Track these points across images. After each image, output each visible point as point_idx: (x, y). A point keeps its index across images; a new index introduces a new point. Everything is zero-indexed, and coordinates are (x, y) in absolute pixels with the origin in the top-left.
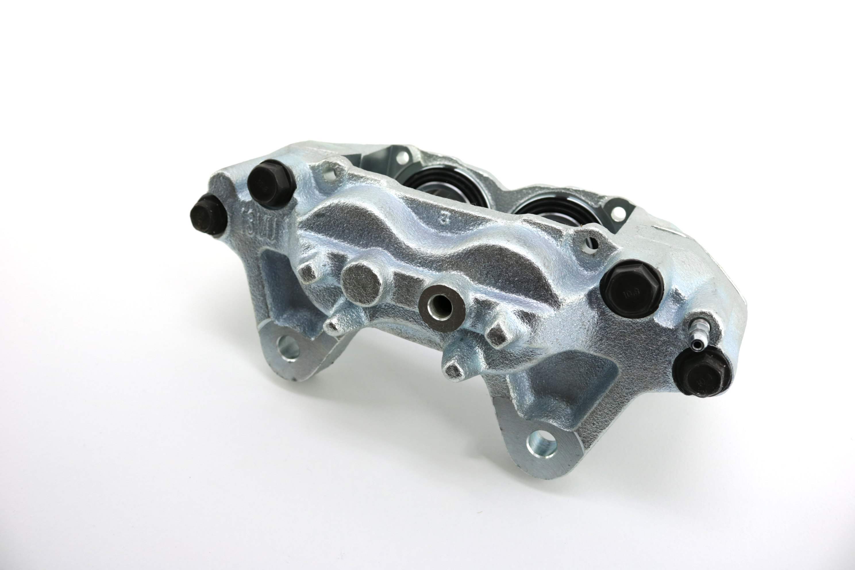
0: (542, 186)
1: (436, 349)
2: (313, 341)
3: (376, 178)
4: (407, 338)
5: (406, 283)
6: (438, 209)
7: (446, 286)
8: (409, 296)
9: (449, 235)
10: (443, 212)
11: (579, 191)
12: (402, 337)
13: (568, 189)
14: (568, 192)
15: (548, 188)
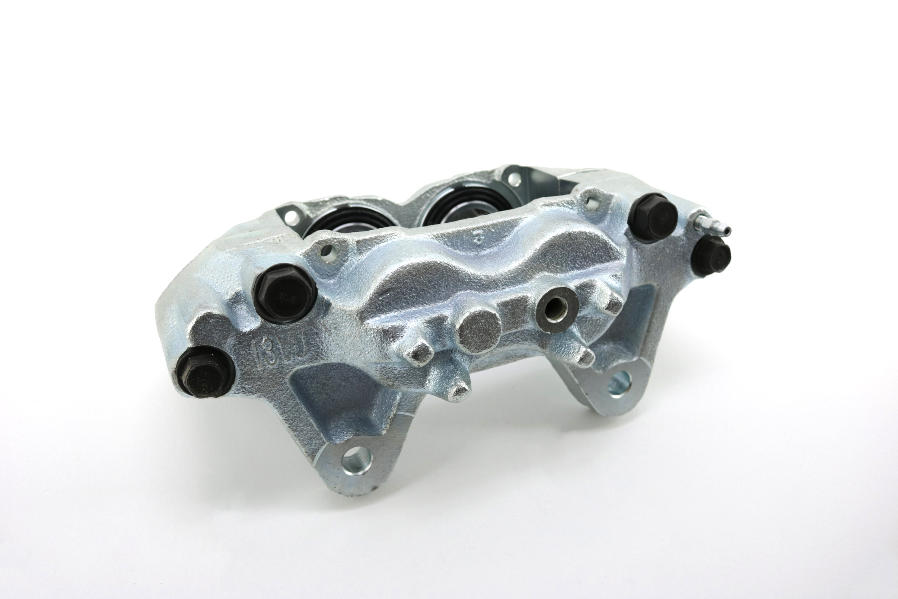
0: (437, 185)
1: (513, 362)
2: (385, 434)
3: (390, 233)
4: (483, 369)
5: (510, 308)
6: (468, 232)
7: (557, 287)
8: (515, 319)
9: (488, 251)
10: (475, 233)
11: (471, 175)
12: (478, 370)
13: (462, 178)
14: (461, 180)
15: (443, 185)
